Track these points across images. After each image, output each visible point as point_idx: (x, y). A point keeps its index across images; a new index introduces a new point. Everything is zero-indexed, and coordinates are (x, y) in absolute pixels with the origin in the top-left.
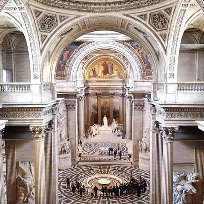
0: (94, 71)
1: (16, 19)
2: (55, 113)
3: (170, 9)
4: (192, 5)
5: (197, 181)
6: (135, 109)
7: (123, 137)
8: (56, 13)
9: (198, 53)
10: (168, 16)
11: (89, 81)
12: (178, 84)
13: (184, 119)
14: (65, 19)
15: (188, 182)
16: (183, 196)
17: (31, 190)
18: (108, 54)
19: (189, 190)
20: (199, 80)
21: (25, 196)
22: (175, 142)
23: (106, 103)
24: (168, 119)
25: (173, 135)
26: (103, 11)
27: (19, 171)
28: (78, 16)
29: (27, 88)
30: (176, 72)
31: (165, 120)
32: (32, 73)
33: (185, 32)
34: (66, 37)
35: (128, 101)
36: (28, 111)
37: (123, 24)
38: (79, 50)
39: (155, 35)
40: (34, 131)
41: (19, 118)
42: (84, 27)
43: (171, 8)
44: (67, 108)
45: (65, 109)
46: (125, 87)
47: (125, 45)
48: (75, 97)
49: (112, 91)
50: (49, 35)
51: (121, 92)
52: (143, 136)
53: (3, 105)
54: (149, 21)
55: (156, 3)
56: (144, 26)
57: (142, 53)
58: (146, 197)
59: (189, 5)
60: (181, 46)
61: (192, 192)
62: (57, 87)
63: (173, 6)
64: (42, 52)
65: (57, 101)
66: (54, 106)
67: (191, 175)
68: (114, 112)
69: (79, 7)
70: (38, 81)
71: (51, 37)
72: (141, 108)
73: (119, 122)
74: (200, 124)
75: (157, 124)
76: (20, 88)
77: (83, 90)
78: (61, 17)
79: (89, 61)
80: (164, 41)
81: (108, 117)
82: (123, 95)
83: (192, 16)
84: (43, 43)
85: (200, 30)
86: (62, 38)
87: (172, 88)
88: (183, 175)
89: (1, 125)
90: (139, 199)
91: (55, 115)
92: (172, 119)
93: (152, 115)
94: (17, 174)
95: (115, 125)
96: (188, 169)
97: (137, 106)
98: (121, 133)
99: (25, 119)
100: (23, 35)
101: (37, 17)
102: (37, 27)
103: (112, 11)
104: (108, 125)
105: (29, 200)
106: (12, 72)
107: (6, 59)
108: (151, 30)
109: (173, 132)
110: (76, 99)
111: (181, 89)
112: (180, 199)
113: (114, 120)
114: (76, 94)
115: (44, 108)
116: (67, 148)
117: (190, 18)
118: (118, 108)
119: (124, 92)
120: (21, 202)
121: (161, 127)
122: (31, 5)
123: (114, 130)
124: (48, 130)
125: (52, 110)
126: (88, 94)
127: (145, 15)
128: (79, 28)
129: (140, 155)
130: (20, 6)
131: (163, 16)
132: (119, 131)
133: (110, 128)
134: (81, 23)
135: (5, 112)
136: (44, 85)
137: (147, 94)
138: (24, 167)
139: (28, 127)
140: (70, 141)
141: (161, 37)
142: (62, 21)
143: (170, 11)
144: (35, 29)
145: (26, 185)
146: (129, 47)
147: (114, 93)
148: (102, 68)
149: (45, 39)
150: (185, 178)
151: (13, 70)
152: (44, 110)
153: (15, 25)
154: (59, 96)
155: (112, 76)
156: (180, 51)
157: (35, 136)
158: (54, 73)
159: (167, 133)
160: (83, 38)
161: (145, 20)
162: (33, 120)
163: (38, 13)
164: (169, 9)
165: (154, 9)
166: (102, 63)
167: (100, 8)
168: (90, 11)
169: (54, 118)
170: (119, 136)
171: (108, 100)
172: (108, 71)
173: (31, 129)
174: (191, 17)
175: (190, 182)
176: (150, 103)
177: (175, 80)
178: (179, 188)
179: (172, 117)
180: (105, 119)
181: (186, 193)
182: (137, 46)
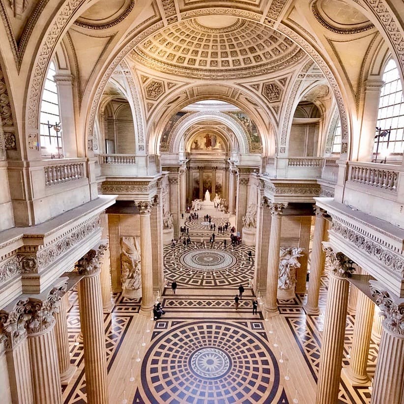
0: (196, 143)
1: (121, 85)
2: (160, 187)
3: (285, 80)
4: (308, 76)
5: (302, 255)
6: (240, 183)
7: (226, 212)
8: (163, 80)
9: (308, 128)
10: (283, 87)
11: (191, 154)
12: (289, 159)
13: (293, 195)
14: (173, 86)
15: (293, 257)
16: (288, 270)
17: (136, 266)
18: (212, 126)
19: (294, 264)
20: (308, 155)
21: (130, 271)
22: (283, 218)
23: (208, 177)
24: (277, 195)
25: (281, 211)
26: (214, 79)
27: (123, 246)
28: (187, 84)
29: (132, 160)
30: (287, 146)
31: (275, 196)
32: (137, 144)
33: (298, 105)
34: (173, 105)
35: (231, 176)
36: (133, 185)
37: (234, 94)
38: (183, 119)
39: (268, 107)
40: (140, 206)
41: (124, 192)
42: (192, 95)
43: (287, 78)
44: (170, 182)
45: (168, 183)
46: (228, 161)
47: (230, 116)
48: (178, 170)
49: (214, 165)
50: (156, 103)
51: (224, 166)
52: (247, 211)
53: (107, 178)
54: (262, 92)
55: (271, 72)
56: (256, 96)
57: (248, 126)
58: (250, 271)
59: (306, 76)
60: (293, 120)
61: (296, 266)
62: (162, 160)
63: (289, 76)
64: (147, 121)
65: (163, 175)
66: (159, 180)
67: (296, 249)
68: (216, 186)
69: (188, 74)
70: (143, 153)
71: (158, 105)
72: (246, 183)
73: (222, 197)
74: (318, 201)
75: (266, 200)
76: (124, 160)
77: (185, 163)
78: (168, 84)
79: (191, 132)
80: (277, 113)
81: (210, 192)
82: (227, 169)
83: (307, 88)
84: (149, 111)
85: (312, 103)
86: (169, 107)
87: (283, 163)
88: (288, 249)
89: (112, 200)
90: (243, 273)
91: (160, 189)
92: (282, 195)
93: (261, 190)
94: (122, 249)
95: (217, 200)
96: (294, 244)
97: (242, 180)
98: (224, 208)
99: (130, 193)
100: (128, 102)
101: (144, 83)
102: (144, 94)
103: (223, 79)
104: (211, 200)
105: (135, 275)
106: (114, 142)
107: (108, 128)
108: (263, 101)
109: (283, 208)
110: (179, 172)
111: (291, 165)
112: (284, 273)
113: (217, 194)
114: (179, 167)
115: (150, 181)
116: (170, 223)
117: (304, 91)
118: (220, 182)
119: (227, 166)
120: (126, 277)
121: (270, 203)
122: (138, 70)
123: (216, 205)
124: (153, 205)
125: (157, 184)
126: (190, 167)
127: (258, 85)
128: (187, 96)
129: (244, 230)
130: (126, 70)
131: (276, 87)
132: (222, 206)
133: (212, 203)
134: (189, 91)
135: (109, 186)
136: (150, 157)
137: (255, 169)
138: (129, 243)
139: (133, 202)
140: (173, 216)
141: (274, 109)
142: (170, 89)
143: (285, 81)
144: (141, 96)
145: (131, 261)
146: (235, 119)
147: (217, 168)
148: (205, 140)
149: (151, 108)
150: (290, 253)
151: (115, 141)
152: (150, 184)
153: (119, 91)
154: (164, 169)
155: (215, 149)
156: (292, 125)
157: (141, 211)
158: (159, 144)
159: (276, 208)
160: (188, 108)
161: (257, 90)
162: (138, 194)
163: (145, 79)
164: (283, 79)
165: (268, 79)
166: (205, 134)
167: (210, 75)
168: (200, 79)
169: (159, 192)
170: (222, 211)
171: (211, 174)
172: (211, 143)
173: (137, 203)
174: (305, 89)
175: (295, 256)
176: (259, 178)
177: (286, 154)
178: (284, 262)
179: (281, 193)
180: (207, 193)
181: (291, 267)
182: (243, 118)
